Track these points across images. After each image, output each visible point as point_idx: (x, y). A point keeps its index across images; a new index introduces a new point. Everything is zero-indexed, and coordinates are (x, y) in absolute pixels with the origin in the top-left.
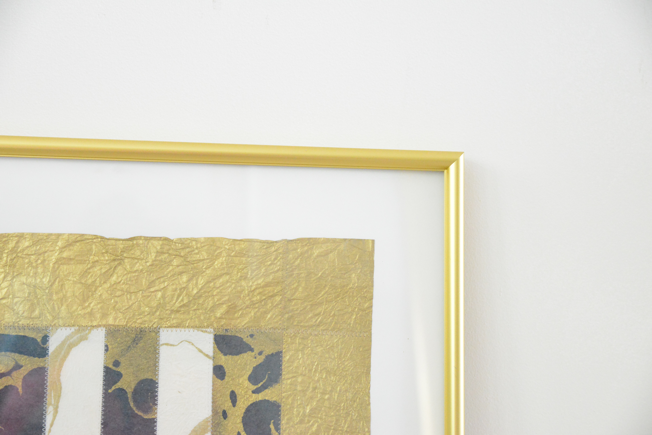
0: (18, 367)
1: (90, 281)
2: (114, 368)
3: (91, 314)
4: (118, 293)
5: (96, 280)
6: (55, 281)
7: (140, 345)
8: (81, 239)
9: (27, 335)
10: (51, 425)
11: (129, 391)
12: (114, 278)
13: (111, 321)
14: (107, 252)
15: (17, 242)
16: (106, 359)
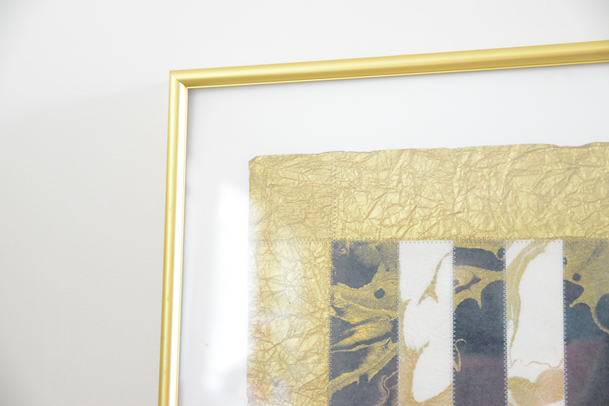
0: (476, 280)
1: (544, 192)
2: (574, 282)
3: (547, 226)
4: (575, 203)
5: (550, 191)
6: (508, 193)
7: (602, 257)
8: (533, 149)
9: (483, 248)
10: (513, 340)
11: (593, 306)
12: (569, 188)
13: (568, 232)
14: (560, 161)
15: (470, 156)
16: (565, 272)
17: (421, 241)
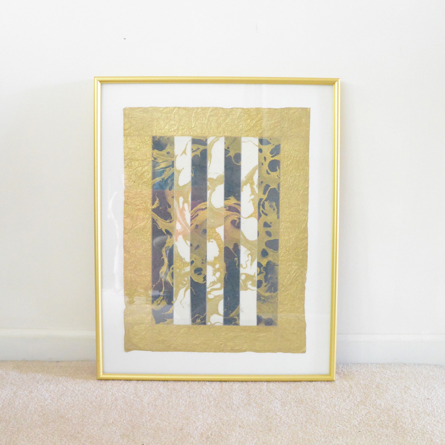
0: (198, 149)
1: (219, 122)
2: (227, 149)
3: (220, 132)
4: (228, 126)
5: (221, 122)
6: (209, 122)
7: (235, 142)
8: (216, 108)
9: (201, 139)
10: (209, 166)
11: (232, 156)
12: (227, 121)
13: (226, 134)
14: (224, 113)
15: (197, 110)
16: (225, 147)
17: (181, 137)
